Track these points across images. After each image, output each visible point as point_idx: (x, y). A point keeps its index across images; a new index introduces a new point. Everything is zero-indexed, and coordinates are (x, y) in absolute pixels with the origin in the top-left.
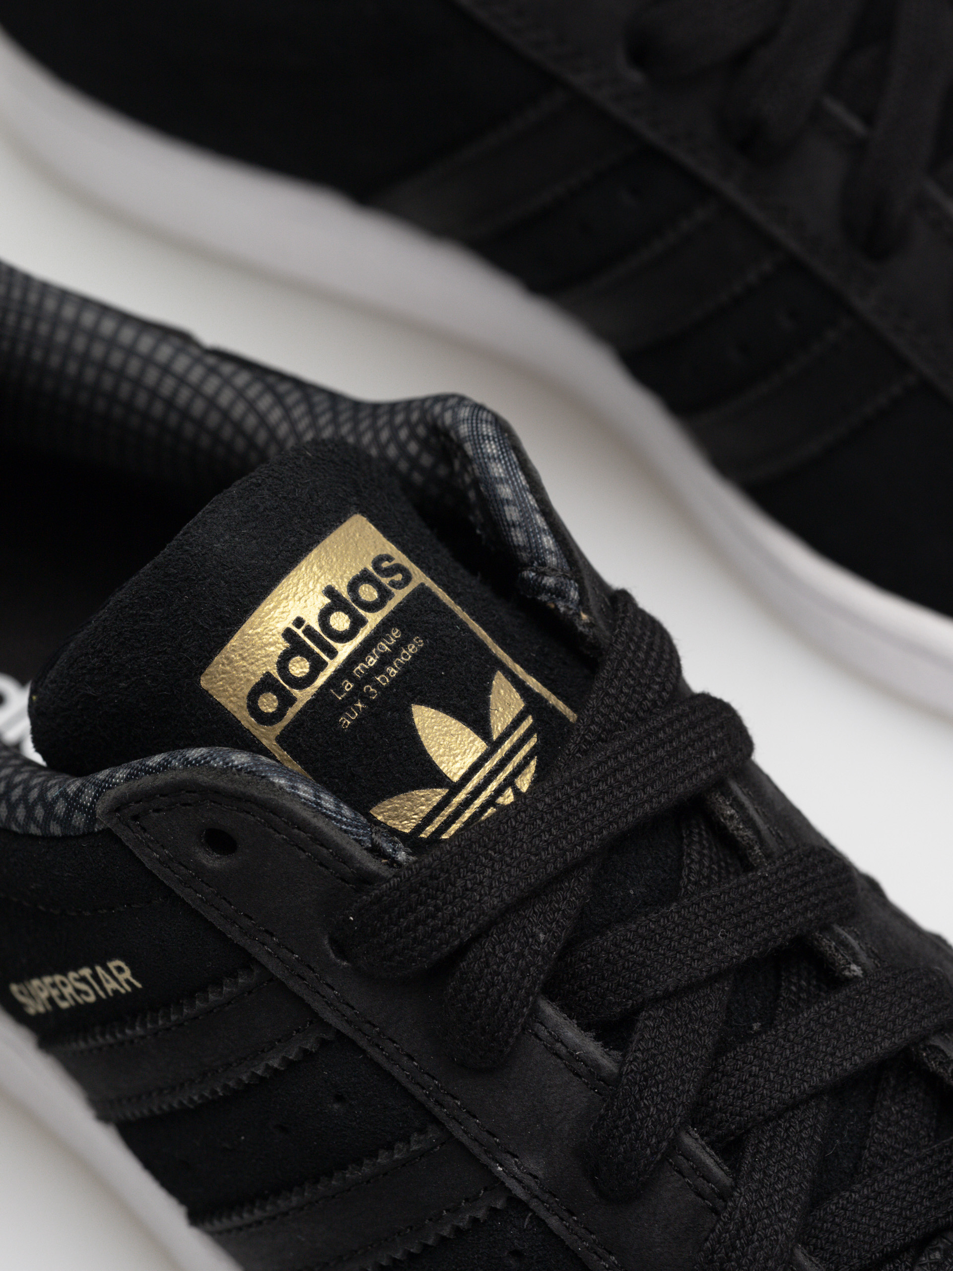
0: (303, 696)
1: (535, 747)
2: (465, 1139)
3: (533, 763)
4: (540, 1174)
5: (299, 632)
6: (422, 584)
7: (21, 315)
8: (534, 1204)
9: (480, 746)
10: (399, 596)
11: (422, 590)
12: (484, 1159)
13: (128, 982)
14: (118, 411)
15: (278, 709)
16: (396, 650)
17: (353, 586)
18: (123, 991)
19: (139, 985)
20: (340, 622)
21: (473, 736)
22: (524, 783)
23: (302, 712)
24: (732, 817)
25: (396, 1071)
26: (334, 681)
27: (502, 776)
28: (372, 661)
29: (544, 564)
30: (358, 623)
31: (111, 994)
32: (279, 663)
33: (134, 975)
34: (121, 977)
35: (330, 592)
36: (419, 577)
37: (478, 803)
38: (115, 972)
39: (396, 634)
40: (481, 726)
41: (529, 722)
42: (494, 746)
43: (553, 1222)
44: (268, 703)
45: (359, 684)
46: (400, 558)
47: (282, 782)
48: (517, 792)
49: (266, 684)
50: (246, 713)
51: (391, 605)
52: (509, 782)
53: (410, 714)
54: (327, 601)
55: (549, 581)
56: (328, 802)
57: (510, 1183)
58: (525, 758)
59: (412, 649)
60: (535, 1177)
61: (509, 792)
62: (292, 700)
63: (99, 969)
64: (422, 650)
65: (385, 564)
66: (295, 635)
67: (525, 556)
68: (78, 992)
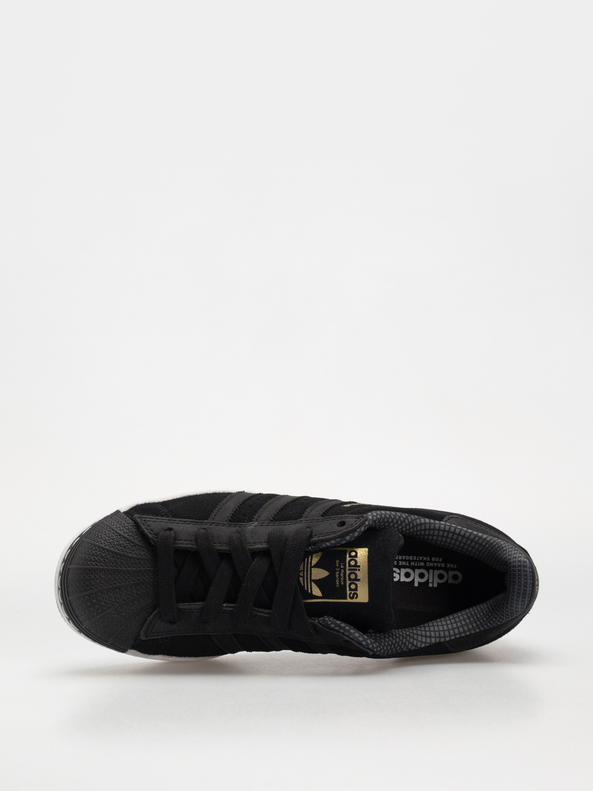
0: (348, 559)
1: (305, 587)
3: (302, 584)
6: (347, 599)
10: (348, 592)
11: (346, 598)
15: (350, 554)
16: (340, 580)
17: (356, 585)
20: (353, 576)
22: (301, 579)
23: (346, 557)
26: (345, 566)
27: (306, 576)
28: (342, 575)
30: (350, 579)
32: (357, 561)
35: (359, 580)
36: (349, 600)
37: (306, 568)
39: (342, 583)
41: (309, 592)
42: (311, 580)
44: (353, 554)
45: (341, 568)
46: (354, 600)
47: (338, 540)
48: (301, 576)
49: (356, 557)
50: (354, 550)
51: (348, 589)
52: (303, 577)
54: (358, 578)
58: (305, 584)
59: (338, 583)
61: (302, 575)
62: (349, 557)
64: (336, 585)
65: (355, 596)
66: (358, 567)
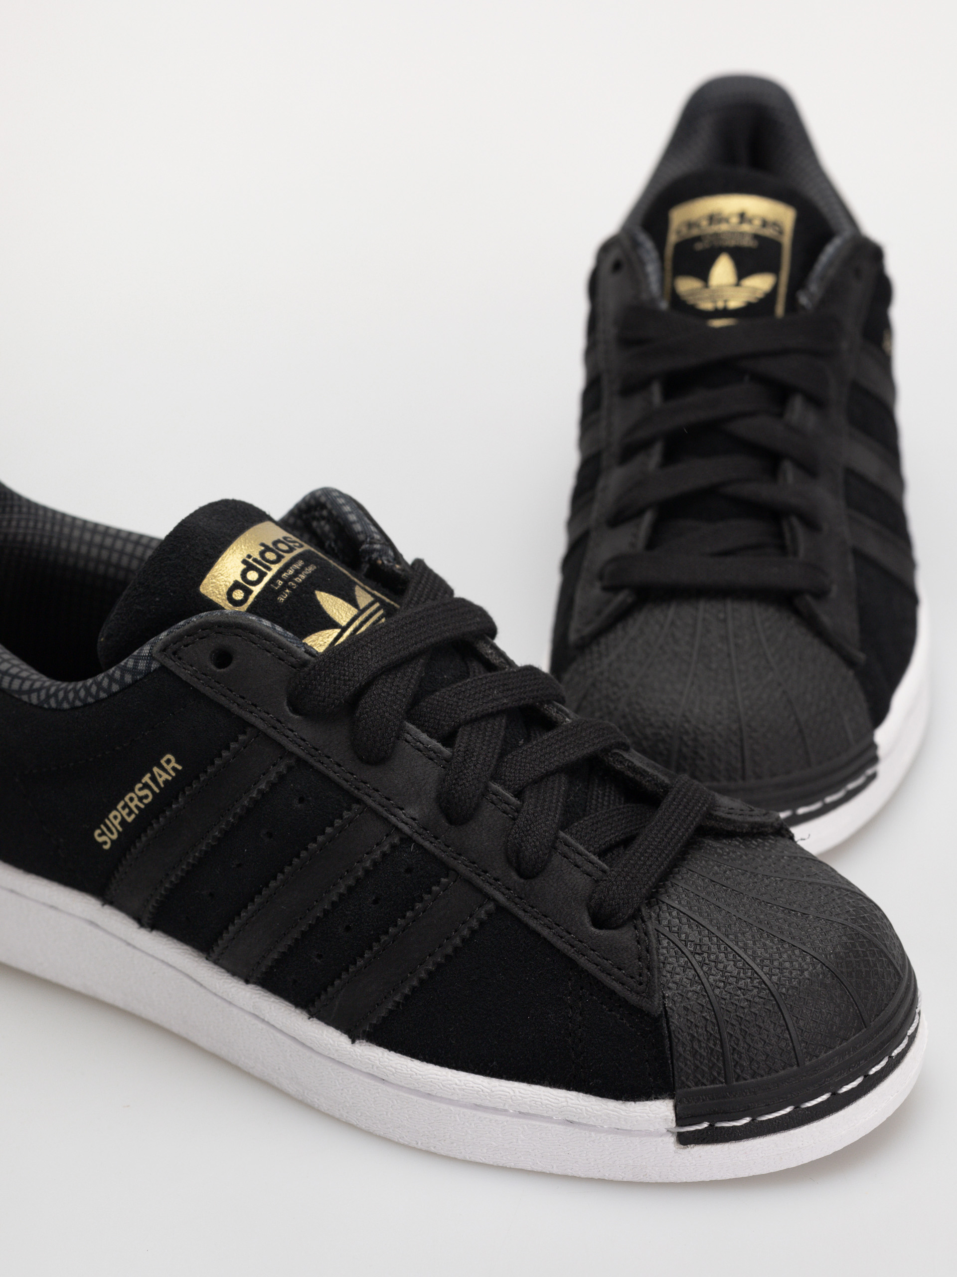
0: (257, 590)
1: (383, 614)
2: (373, 804)
3: (383, 620)
4: (417, 816)
5: (250, 560)
6: (309, 549)
7: (53, 525)
8: (415, 836)
9: (354, 611)
10: (299, 550)
11: (310, 551)
12: (385, 814)
13: (174, 769)
14: (112, 570)
15: (244, 597)
17: (275, 544)
18: (170, 778)
19: (180, 767)
21: (349, 606)
23: (257, 597)
24: (492, 654)
25: (331, 774)
26: (273, 580)
27: (368, 624)
28: (290, 572)
29: (373, 538)
30: (280, 557)
31: (162, 785)
32: (241, 575)
33: (177, 762)
34: (168, 768)
36: (307, 547)
38: (165, 765)
40: (353, 602)
41: (377, 605)
42: (361, 612)
43: (427, 844)
44: (238, 595)
45: (286, 582)
46: (296, 539)
49: (236, 586)
50: (227, 602)
51: (296, 552)
52: (373, 626)
53: (315, 595)
54: (263, 548)
55: (377, 546)
56: (279, 629)
57: (401, 825)
58: (379, 617)
59: (311, 569)
60: (414, 819)
62: (251, 592)
63: (156, 770)
64: (316, 570)
66: (248, 562)
67: (361, 537)
68: (141, 799)
